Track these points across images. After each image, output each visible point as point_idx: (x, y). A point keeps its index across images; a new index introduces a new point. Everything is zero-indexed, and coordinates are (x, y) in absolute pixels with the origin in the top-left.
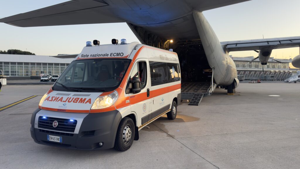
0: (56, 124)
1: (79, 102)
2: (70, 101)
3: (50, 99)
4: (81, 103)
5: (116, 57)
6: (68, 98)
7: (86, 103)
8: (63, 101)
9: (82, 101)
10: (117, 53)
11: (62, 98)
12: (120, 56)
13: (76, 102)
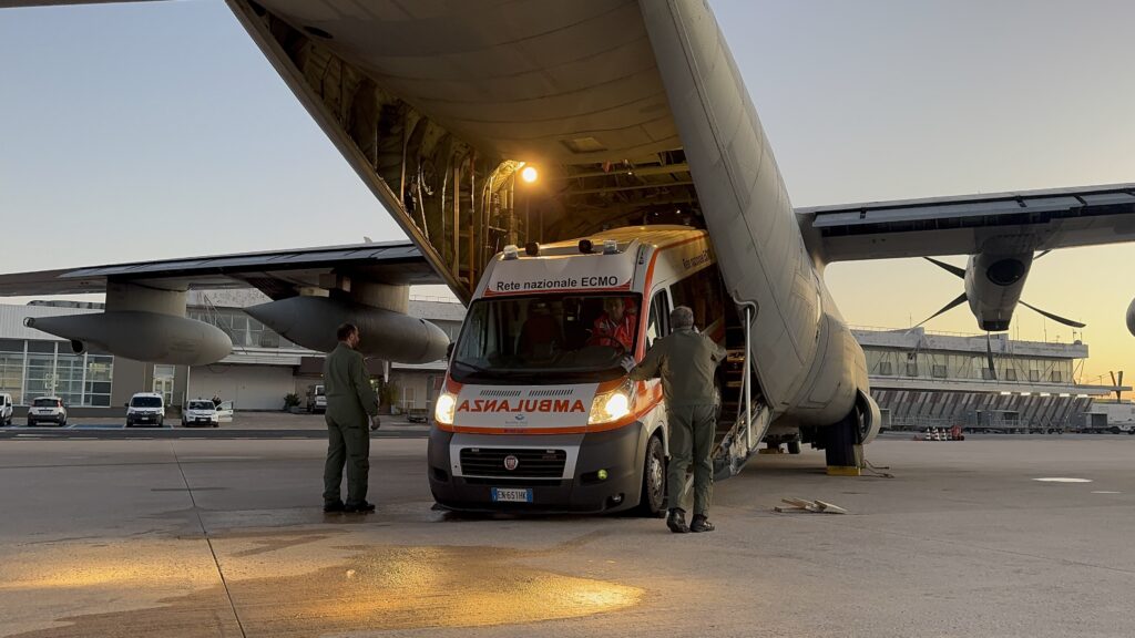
0: (511, 463)
1: (555, 410)
2: (531, 407)
3: (472, 405)
4: (560, 411)
5: (597, 286)
6: (522, 402)
7: (572, 410)
8: (513, 410)
9: (561, 407)
10: (600, 278)
11: (505, 402)
12: (609, 286)
13: (548, 410)
